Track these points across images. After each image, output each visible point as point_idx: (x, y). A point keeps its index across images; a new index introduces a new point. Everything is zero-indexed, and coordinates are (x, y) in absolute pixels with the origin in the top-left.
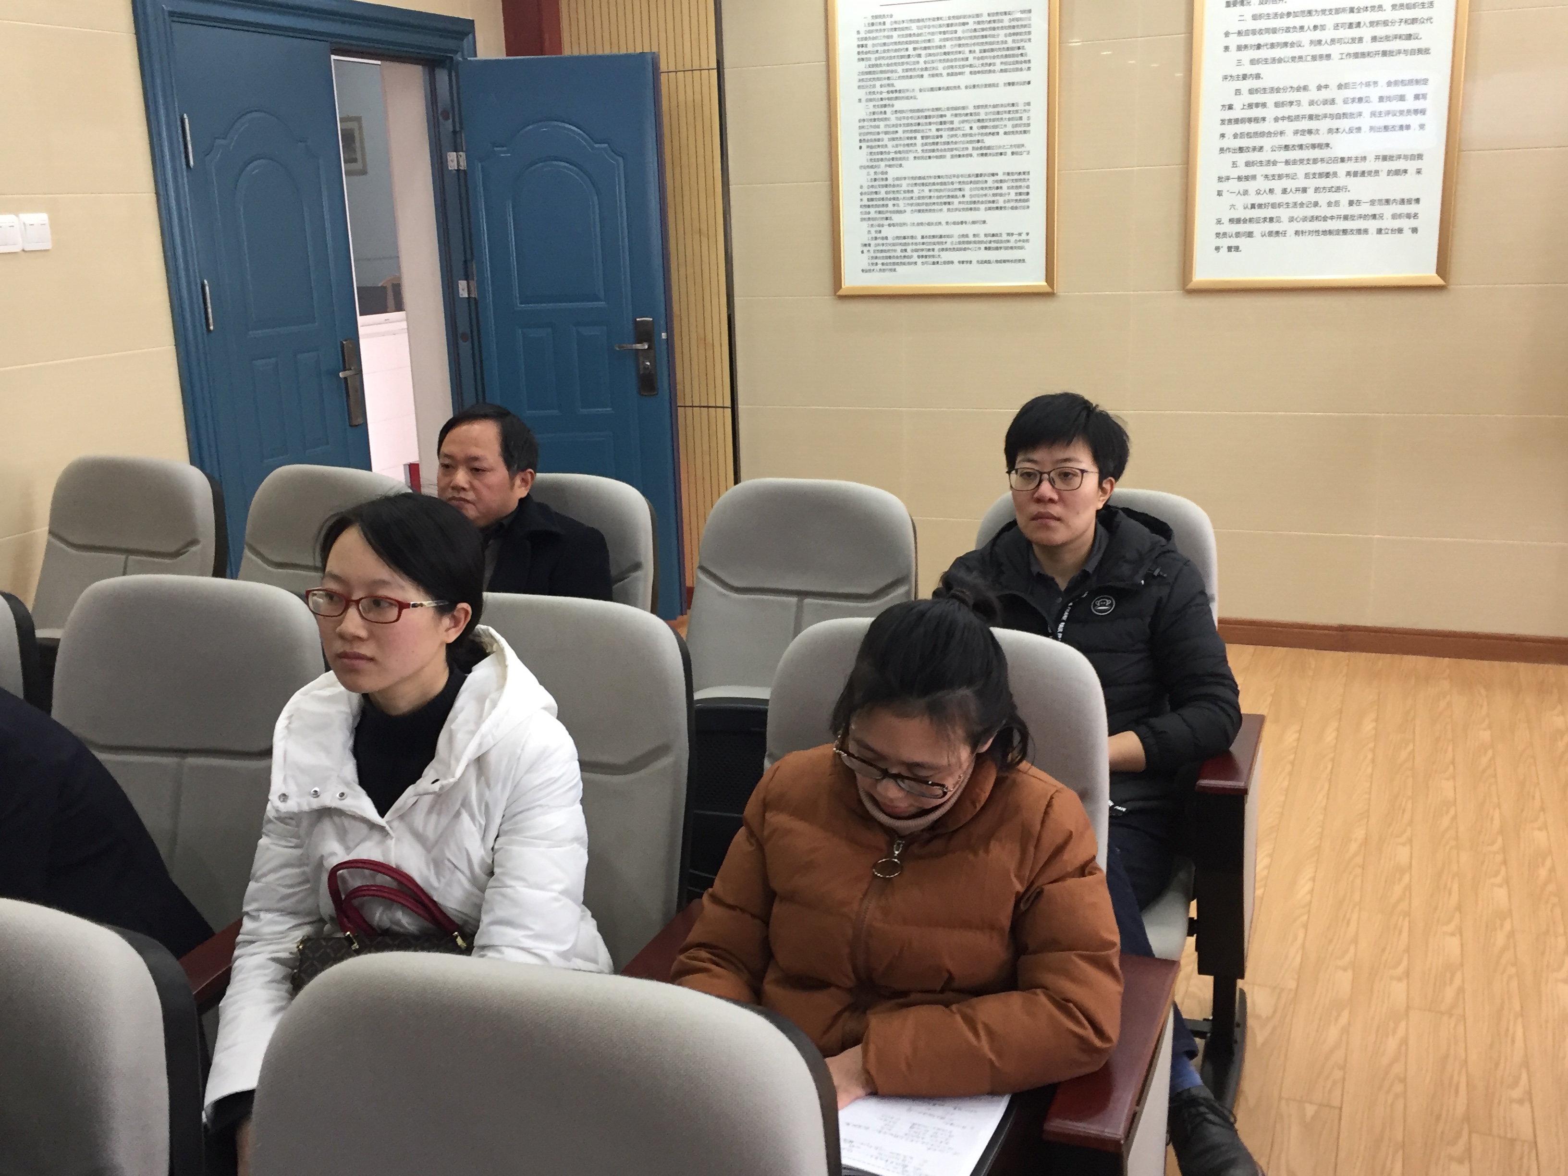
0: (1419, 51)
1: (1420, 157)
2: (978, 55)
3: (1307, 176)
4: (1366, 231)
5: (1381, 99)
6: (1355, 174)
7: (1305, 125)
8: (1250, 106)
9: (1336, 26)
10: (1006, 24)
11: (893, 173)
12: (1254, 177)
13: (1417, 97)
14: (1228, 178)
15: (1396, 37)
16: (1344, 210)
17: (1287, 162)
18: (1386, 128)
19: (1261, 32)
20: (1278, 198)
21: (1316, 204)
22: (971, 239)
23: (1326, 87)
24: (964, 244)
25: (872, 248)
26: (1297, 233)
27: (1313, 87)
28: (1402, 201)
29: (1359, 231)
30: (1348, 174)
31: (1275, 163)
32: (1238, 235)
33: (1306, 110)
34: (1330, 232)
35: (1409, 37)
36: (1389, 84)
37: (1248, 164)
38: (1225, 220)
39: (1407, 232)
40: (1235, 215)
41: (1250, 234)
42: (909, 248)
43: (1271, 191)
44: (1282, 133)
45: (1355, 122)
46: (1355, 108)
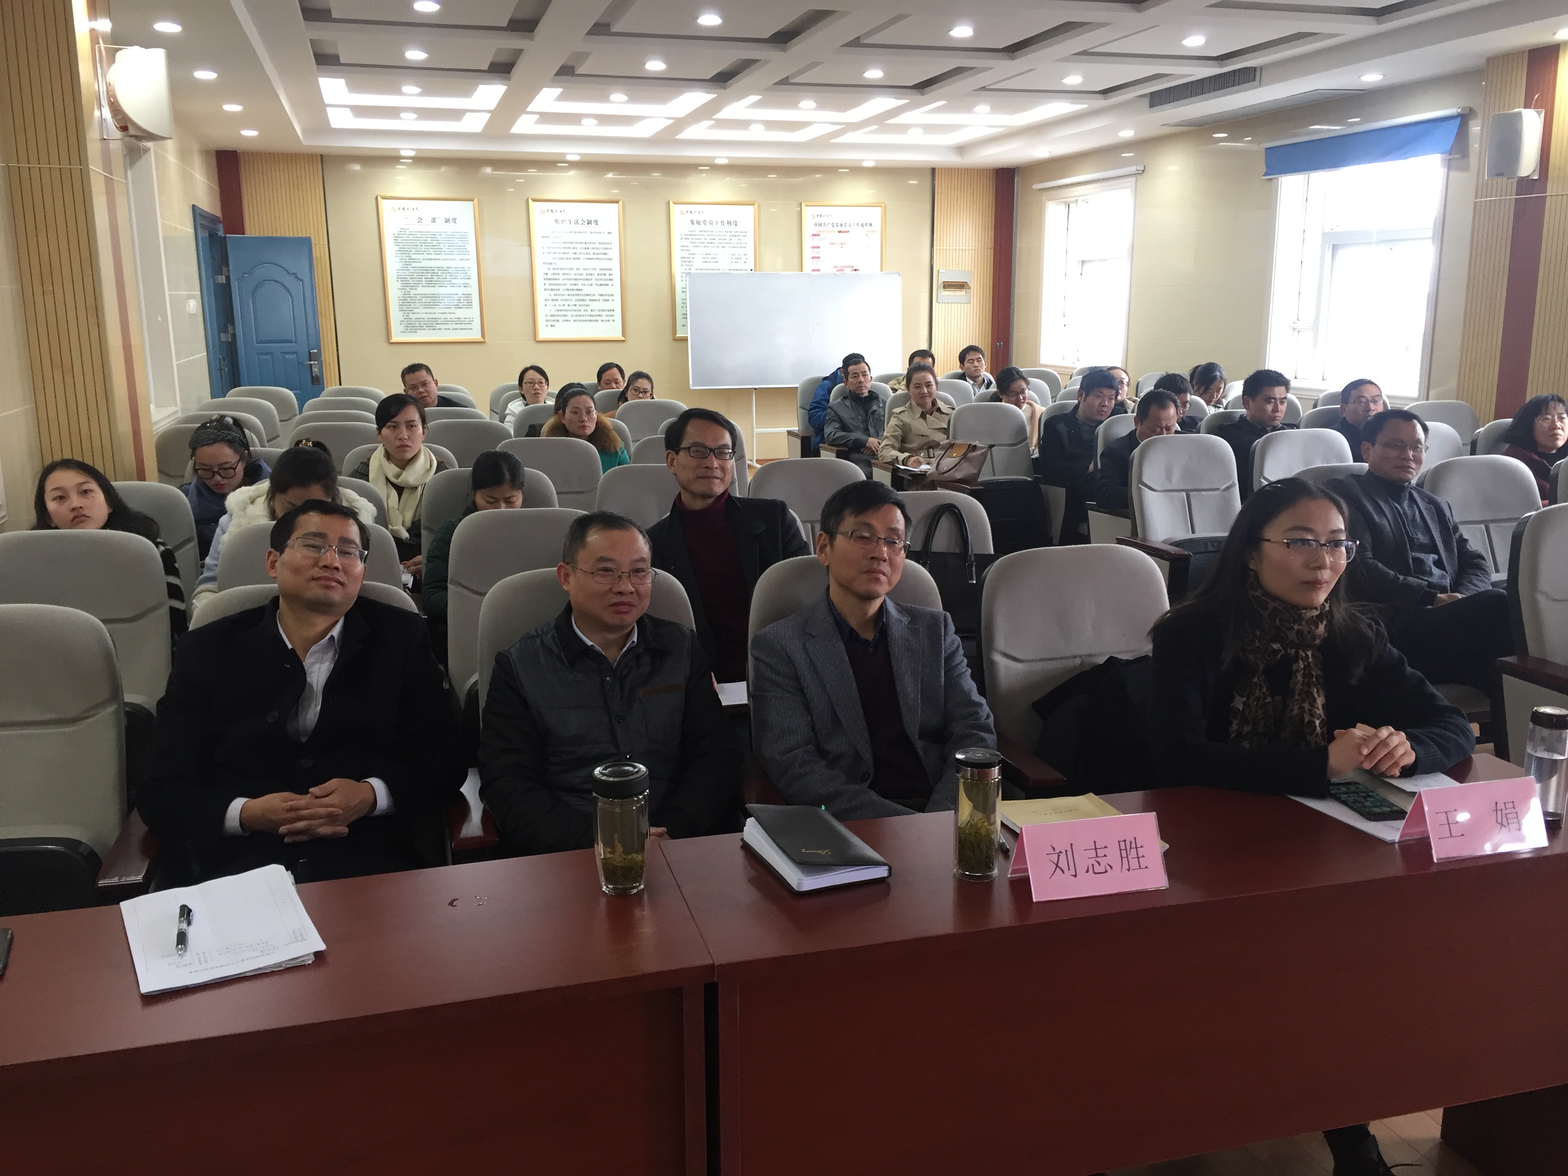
0: (609, 259)
1: (613, 295)
2: (447, 247)
3: (576, 300)
4: (598, 321)
5: (598, 275)
6: (592, 300)
7: (574, 282)
8: (554, 274)
9: (581, 248)
10: (458, 236)
11: (413, 292)
12: (557, 300)
13: (610, 275)
14: (548, 300)
15: (601, 254)
16: (590, 313)
17: (568, 295)
18: (601, 285)
19: (555, 248)
20: (566, 308)
21: (580, 311)
22: (449, 320)
23: (580, 269)
24: (446, 322)
25: (405, 323)
26: (574, 321)
27: (575, 269)
28: (609, 310)
29: (595, 321)
30: (590, 300)
31: (564, 295)
32: (554, 321)
33: (573, 277)
34: (586, 321)
35: (605, 254)
36: (600, 269)
37: (555, 295)
38: (548, 315)
39: (611, 321)
40: (552, 313)
41: (558, 321)
42: (422, 323)
43: (564, 305)
44: (566, 284)
45: (590, 282)
46: (589, 277)
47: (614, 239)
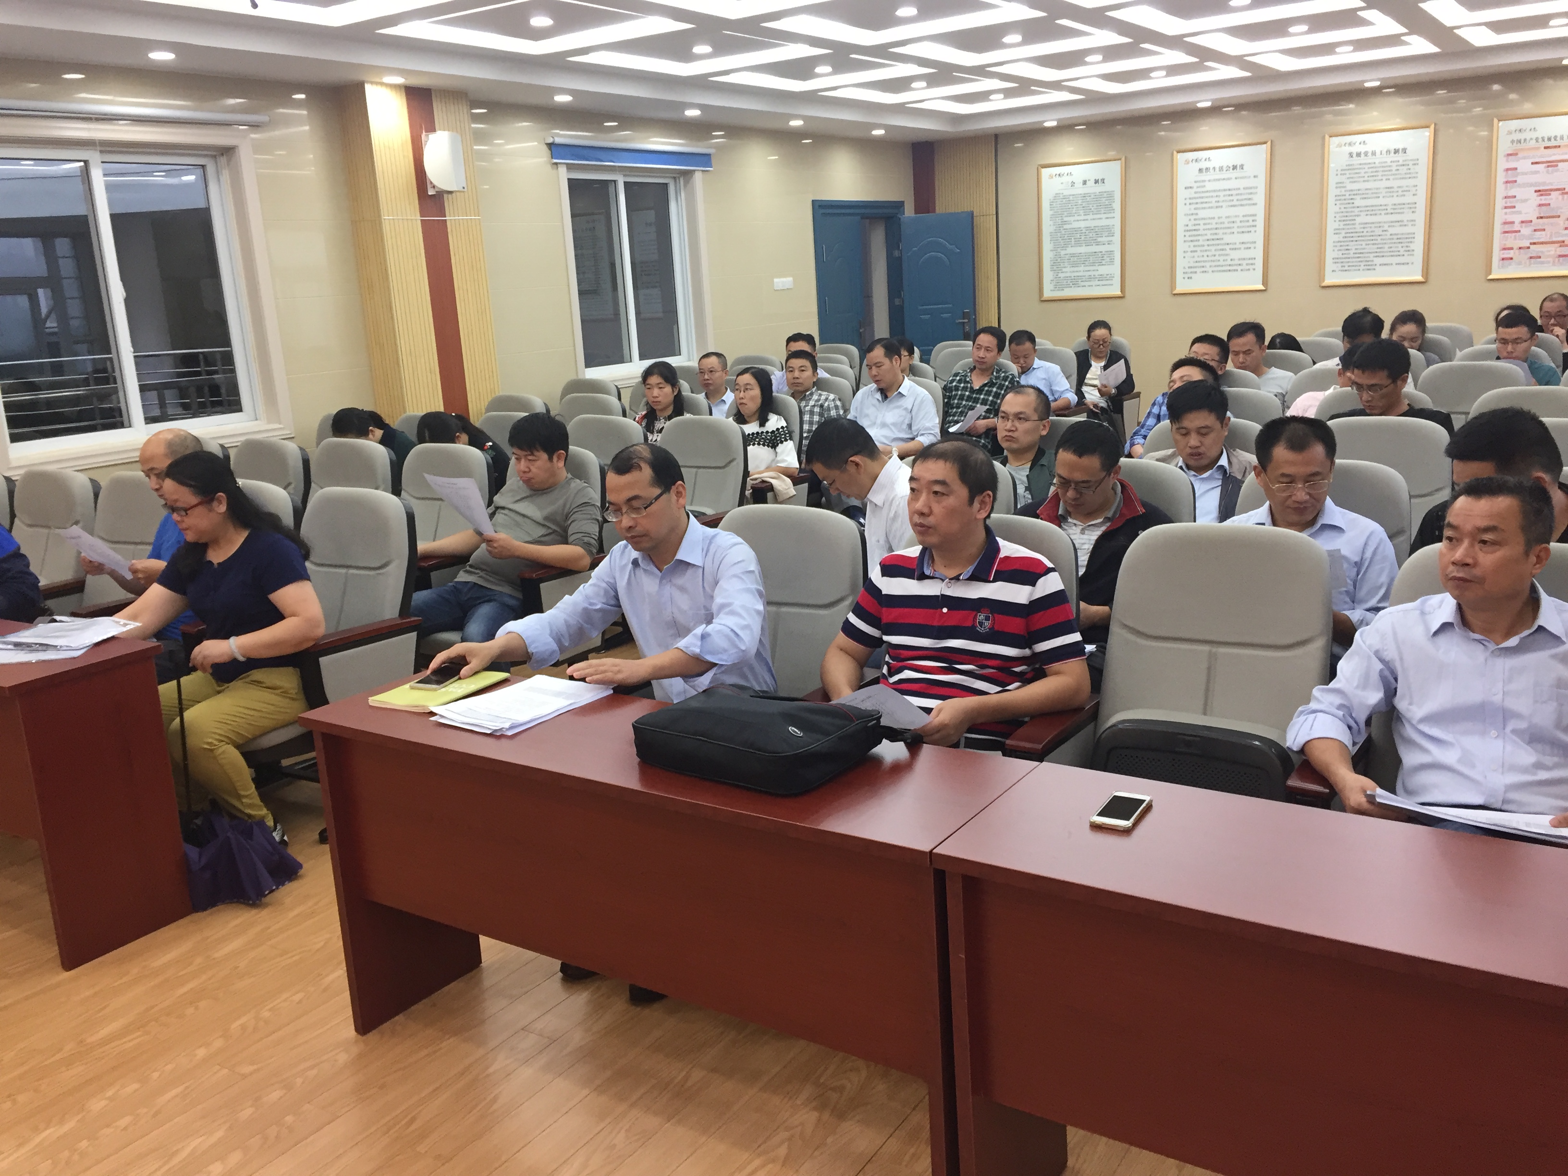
0: (1254, 204)
1: (1255, 242)
2: (1095, 207)
3: (1215, 250)
4: (1237, 270)
5: (1241, 222)
6: (1233, 249)
7: (1214, 231)
8: (1195, 225)
9: (1224, 196)
10: (1106, 196)
11: (1063, 253)
12: (1196, 251)
13: (1253, 221)
14: (1188, 252)
15: (1245, 199)
16: (1229, 262)
17: (1208, 245)
19: (1197, 198)
20: (1205, 258)
21: (1219, 261)
22: (1093, 276)
23: (1221, 218)
24: (1090, 278)
25: (1055, 281)
26: (1212, 271)
27: (1216, 218)
28: (1250, 259)
29: (1235, 270)
30: (1230, 249)
32: (1192, 272)
33: (1215, 226)
35: (1250, 199)
36: (1243, 216)
37: (1194, 246)
38: (1187, 267)
39: (1251, 270)
40: (1190, 265)
41: (1196, 272)
42: (1069, 281)
43: (1203, 256)
44: (1206, 235)
45: (1232, 230)
46: (1231, 225)
47: (1261, 184)
